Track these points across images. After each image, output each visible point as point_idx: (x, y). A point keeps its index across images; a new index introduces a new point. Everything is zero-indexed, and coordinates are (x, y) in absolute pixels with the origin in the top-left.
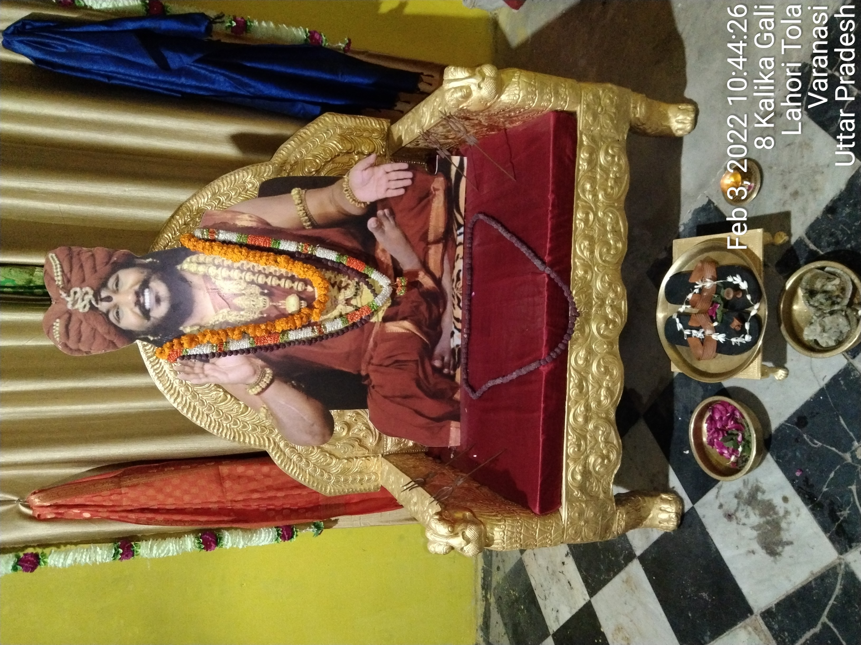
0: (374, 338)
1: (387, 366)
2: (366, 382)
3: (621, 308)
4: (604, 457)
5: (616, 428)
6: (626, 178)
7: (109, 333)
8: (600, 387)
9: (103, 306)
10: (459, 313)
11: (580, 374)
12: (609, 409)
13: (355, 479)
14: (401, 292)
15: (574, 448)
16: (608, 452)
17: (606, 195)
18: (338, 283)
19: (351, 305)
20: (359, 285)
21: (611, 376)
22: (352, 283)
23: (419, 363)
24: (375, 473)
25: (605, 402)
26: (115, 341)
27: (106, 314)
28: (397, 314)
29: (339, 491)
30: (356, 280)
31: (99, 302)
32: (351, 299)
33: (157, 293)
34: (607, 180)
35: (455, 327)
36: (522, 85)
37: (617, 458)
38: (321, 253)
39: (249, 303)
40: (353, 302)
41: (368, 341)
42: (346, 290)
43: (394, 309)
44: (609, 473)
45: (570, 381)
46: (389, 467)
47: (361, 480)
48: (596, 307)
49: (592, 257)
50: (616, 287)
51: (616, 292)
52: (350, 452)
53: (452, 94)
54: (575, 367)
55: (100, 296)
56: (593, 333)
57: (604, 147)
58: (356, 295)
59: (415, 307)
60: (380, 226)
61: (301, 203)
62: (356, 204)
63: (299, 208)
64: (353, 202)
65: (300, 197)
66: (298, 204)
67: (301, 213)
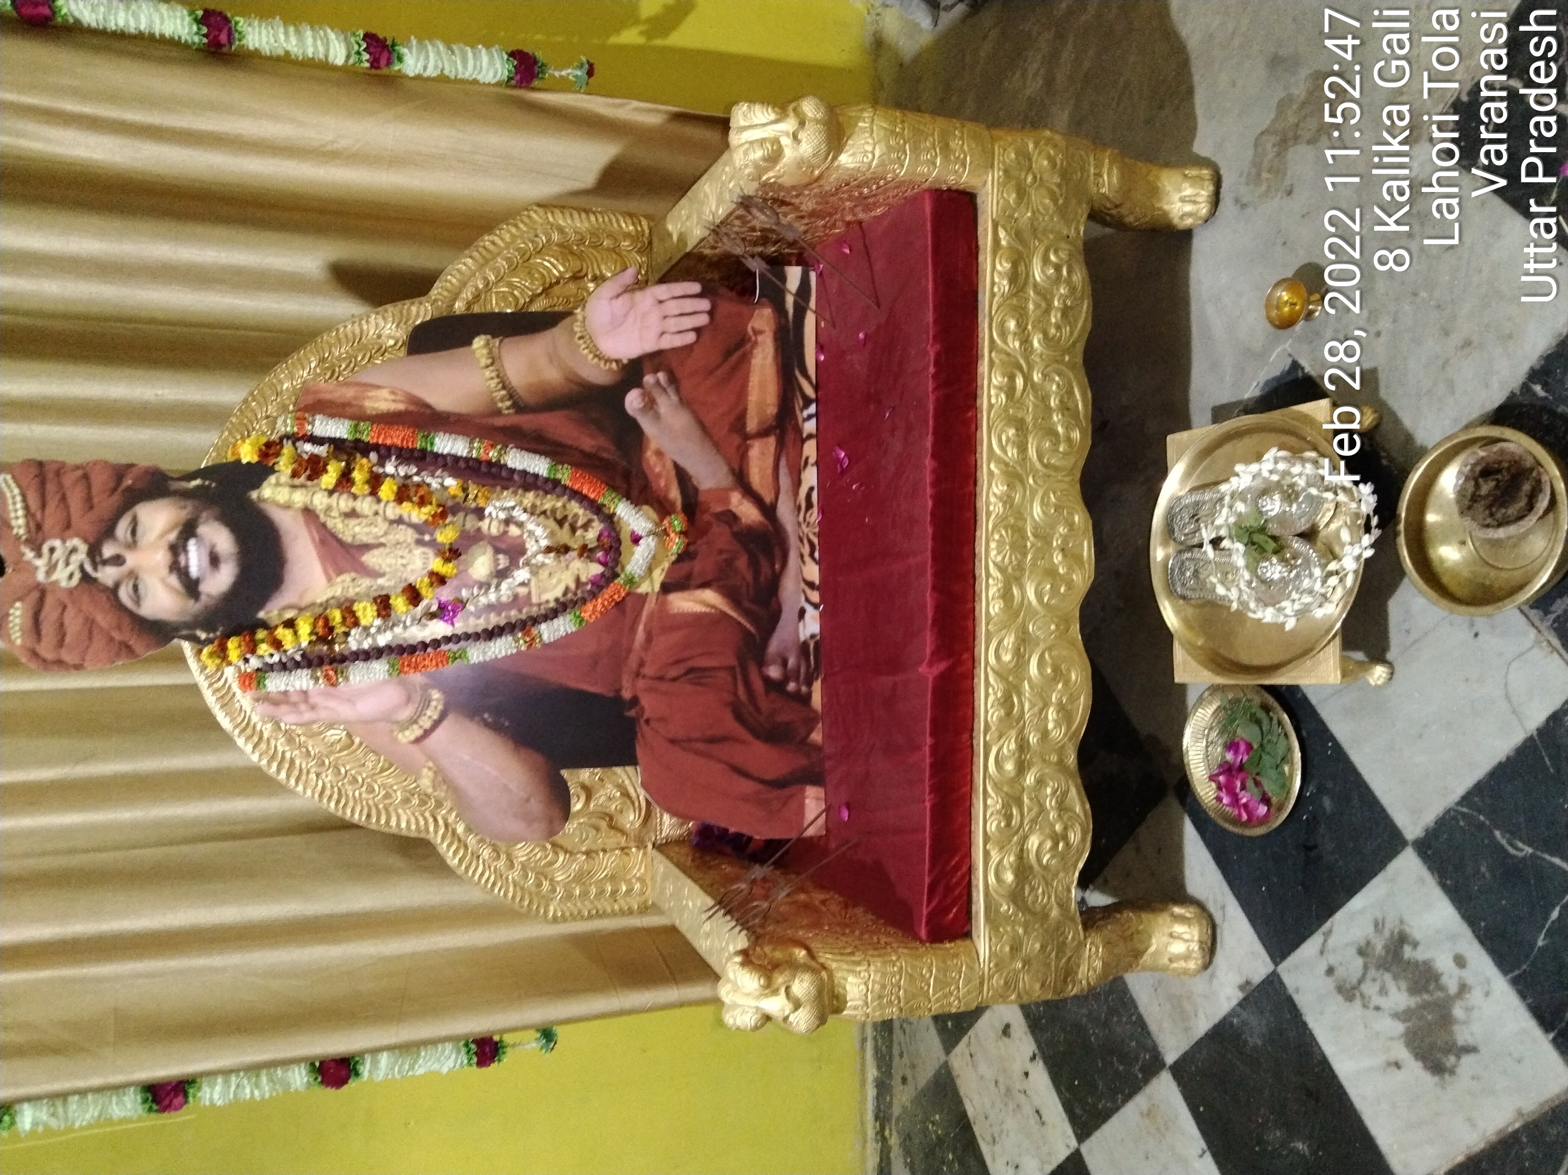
0: (645, 626)
1: (675, 679)
2: (631, 713)
3: (1082, 556)
4: (1056, 839)
5: (1079, 781)
6: (1085, 306)
7: (119, 628)
8: (1046, 705)
9: (107, 575)
10: (813, 572)
11: (1006, 680)
12: (1063, 747)
13: (601, 892)
15: (999, 823)
16: (1066, 829)
17: (1047, 338)
21: (1067, 683)
23: (738, 670)
24: (641, 880)
25: (1057, 734)
26: (131, 643)
27: (114, 591)
28: (689, 577)
29: (571, 915)
31: (100, 567)
33: (213, 547)
34: (1047, 311)
35: (807, 600)
36: (878, 134)
37: (1083, 840)
38: (517, 460)
39: (394, 561)
41: (633, 629)
42: (586, 530)
43: (685, 567)
44: (1067, 869)
45: (987, 695)
46: (666, 868)
47: (614, 893)
48: (1034, 554)
49: (1023, 459)
50: (1071, 514)
51: (1071, 525)
52: (591, 840)
53: (746, 153)
54: (997, 667)
55: (101, 555)
56: (1030, 603)
57: (1042, 249)
59: (725, 560)
60: (650, 404)
61: (492, 364)
62: (602, 364)
63: (488, 373)
64: (596, 360)
65: (490, 352)
66: (487, 367)
67: (493, 383)
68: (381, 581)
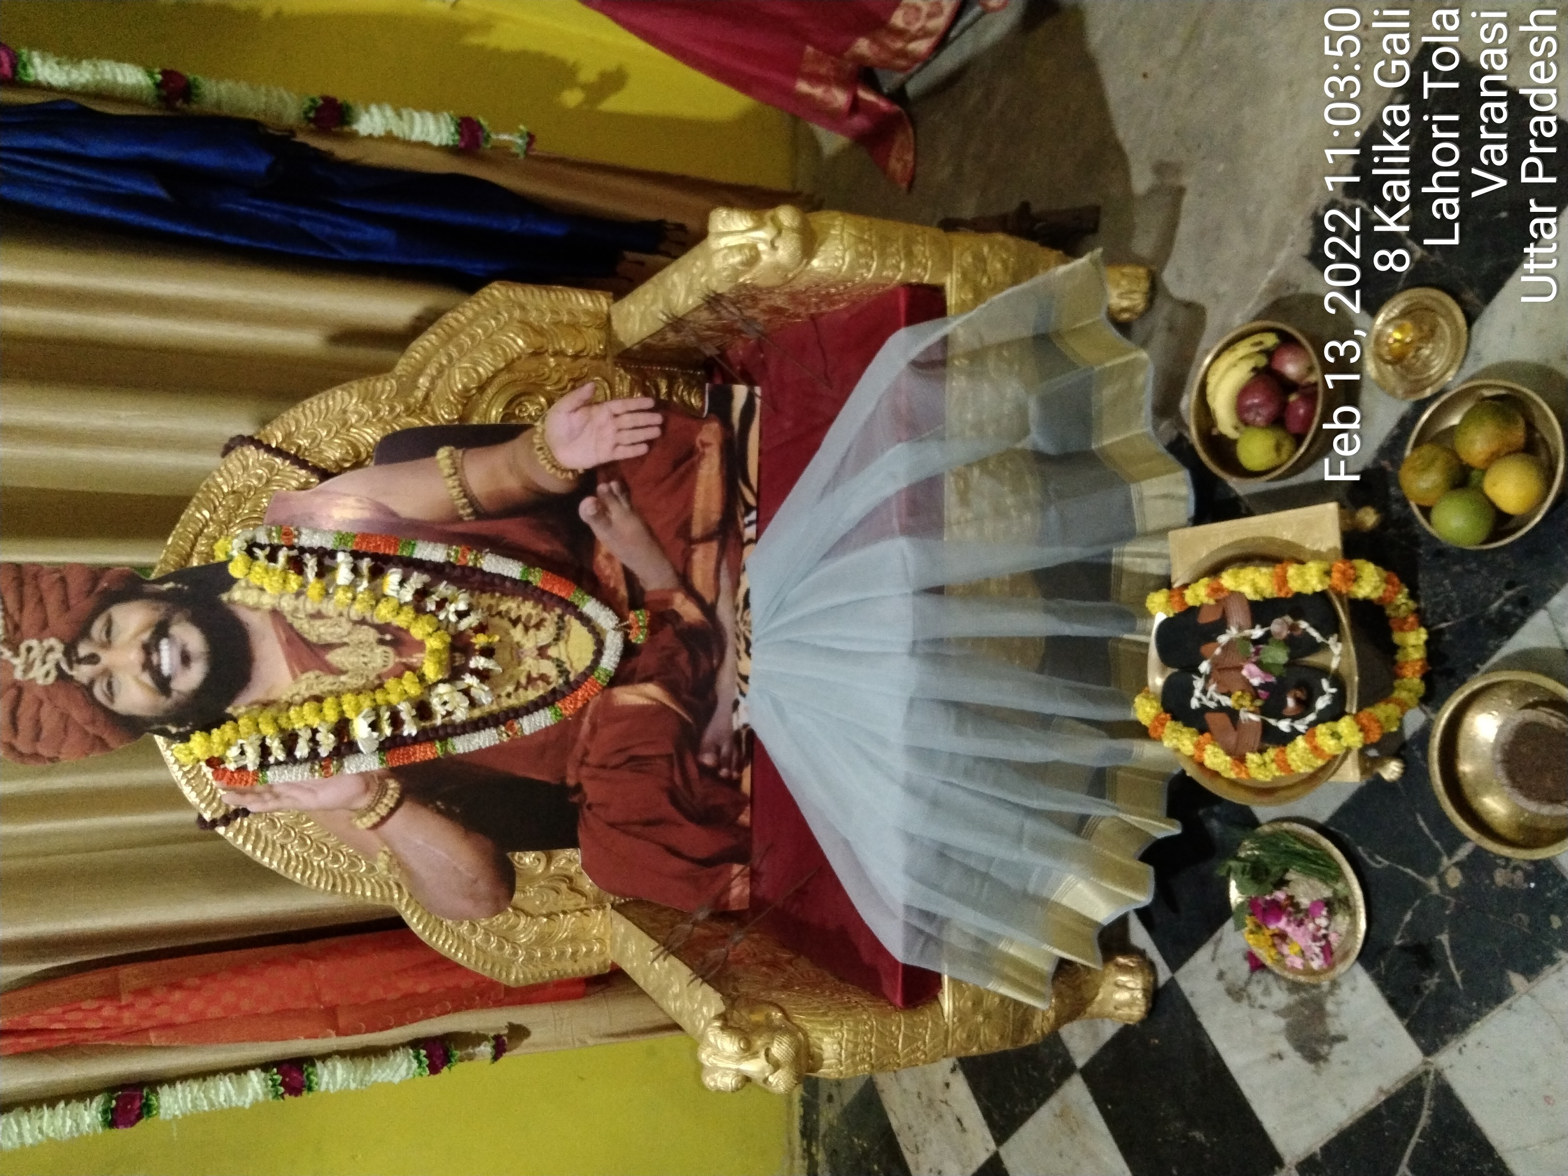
0: (591, 718)
1: (616, 767)
2: (575, 799)
7: (94, 722)
9: (83, 673)
13: (562, 954)
14: (639, 637)
18: (523, 619)
19: (549, 658)
20: (563, 621)
22: (551, 618)
23: (675, 760)
24: (600, 940)
26: (104, 737)
27: (89, 688)
28: (633, 672)
29: (533, 976)
30: (558, 611)
31: (75, 665)
32: (548, 646)
33: (184, 646)
36: (848, 242)
38: (491, 564)
39: (356, 659)
40: (552, 652)
41: (579, 721)
42: (538, 630)
43: (630, 663)
46: (626, 929)
47: (574, 954)
52: (552, 901)
53: (725, 257)
55: (76, 654)
58: (557, 639)
59: (666, 657)
60: (602, 511)
61: (455, 474)
62: (559, 473)
63: (450, 482)
64: (553, 470)
65: (453, 463)
66: (450, 476)
67: (455, 492)
68: (343, 678)
